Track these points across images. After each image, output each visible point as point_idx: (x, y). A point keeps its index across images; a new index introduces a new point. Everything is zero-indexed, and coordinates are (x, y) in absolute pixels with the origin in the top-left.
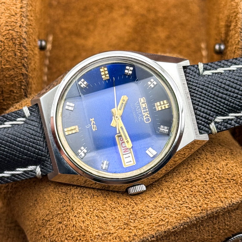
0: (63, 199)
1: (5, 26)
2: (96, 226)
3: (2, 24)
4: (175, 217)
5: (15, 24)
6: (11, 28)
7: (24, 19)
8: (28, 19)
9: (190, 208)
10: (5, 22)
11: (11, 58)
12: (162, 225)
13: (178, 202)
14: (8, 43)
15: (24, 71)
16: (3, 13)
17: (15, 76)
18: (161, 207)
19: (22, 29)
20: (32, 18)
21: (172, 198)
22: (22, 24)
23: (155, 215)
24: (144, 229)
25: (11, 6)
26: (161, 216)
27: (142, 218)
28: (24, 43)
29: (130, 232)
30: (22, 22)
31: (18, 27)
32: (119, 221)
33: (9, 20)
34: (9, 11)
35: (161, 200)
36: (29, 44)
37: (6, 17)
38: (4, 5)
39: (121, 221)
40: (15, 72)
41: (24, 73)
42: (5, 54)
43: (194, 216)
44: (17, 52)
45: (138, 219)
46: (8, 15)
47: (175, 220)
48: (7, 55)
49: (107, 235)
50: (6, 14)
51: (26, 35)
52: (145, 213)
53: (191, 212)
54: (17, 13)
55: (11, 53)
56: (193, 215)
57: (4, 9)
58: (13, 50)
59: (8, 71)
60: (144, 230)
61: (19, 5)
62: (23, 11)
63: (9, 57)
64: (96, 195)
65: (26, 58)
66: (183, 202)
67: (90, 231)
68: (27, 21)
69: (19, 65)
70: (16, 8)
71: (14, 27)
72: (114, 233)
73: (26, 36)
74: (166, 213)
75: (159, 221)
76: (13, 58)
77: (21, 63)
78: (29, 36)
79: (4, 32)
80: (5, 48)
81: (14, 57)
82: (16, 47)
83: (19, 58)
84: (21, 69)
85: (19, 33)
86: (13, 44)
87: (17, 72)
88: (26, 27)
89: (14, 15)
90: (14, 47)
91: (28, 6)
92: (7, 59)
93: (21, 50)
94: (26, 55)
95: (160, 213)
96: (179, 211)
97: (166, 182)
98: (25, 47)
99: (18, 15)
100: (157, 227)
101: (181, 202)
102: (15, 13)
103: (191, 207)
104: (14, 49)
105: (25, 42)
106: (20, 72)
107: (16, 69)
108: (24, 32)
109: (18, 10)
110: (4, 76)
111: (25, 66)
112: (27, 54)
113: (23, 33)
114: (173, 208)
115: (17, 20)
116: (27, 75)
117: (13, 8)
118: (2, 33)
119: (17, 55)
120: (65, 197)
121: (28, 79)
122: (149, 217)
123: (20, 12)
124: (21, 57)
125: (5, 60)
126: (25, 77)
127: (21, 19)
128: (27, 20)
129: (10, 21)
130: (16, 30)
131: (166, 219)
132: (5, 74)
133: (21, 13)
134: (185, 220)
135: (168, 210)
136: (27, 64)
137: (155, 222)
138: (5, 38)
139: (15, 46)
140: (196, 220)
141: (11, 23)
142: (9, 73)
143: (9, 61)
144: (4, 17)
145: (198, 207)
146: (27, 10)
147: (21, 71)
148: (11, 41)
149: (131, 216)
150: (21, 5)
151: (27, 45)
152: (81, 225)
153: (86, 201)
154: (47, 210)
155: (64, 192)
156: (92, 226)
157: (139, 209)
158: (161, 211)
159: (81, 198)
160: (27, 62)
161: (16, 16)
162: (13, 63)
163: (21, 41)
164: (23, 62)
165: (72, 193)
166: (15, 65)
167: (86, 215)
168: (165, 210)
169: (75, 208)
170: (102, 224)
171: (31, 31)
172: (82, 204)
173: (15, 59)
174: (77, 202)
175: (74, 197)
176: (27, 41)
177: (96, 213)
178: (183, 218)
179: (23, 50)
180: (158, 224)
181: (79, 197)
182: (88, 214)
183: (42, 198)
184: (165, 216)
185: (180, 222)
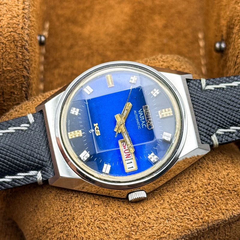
0: (64, 208)
1: (7, 28)
3: (3, 26)
4: (177, 229)
5: (17, 26)
6: (12, 30)
7: (26, 21)
8: (30, 20)
9: (191, 221)
10: (6, 23)
11: (12, 60)
12: (163, 238)
13: (180, 214)
14: (10, 46)
15: (25, 73)
16: (5, 14)
17: (16, 78)
18: (163, 218)
19: (24, 31)
20: (33, 19)
21: (174, 209)
22: (24, 26)
23: (156, 227)
25: (13, 7)
26: (162, 228)
27: (143, 230)
28: (26, 46)
30: (24, 24)
31: (20, 29)
32: (120, 233)
33: (11, 21)
34: (11, 13)
35: (163, 211)
36: (31, 46)
37: (8, 19)
38: (6, 5)
40: (16, 74)
41: (25, 75)
42: (7, 56)
44: (19, 54)
45: (139, 231)
46: (10, 16)
47: (176, 232)
48: (8, 57)
50: (8, 16)
51: (28, 36)
52: (147, 225)
53: (192, 225)
54: (19, 14)
55: (12, 54)
56: (194, 228)
57: (6, 10)
58: (14, 52)
59: (9, 72)
61: (21, 6)
62: (25, 12)
63: (10, 59)
64: (97, 204)
65: (28, 60)
66: (185, 213)
68: (29, 23)
69: (21, 67)
70: (18, 9)
71: (15, 29)
73: (28, 38)
74: (168, 225)
75: (161, 233)
76: (14, 60)
77: (23, 65)
78: (31, 38)
79: (6, 34)
80: (6, 50)
81: (16, 59)
82: (17, 49)
83: (21, 60)
84: (23, 71)
85: (21, 35)
86: (15, 46)
87: (18, 74)
88: (28, 29)
89: (16, 17)
90: (15, 49)
91: (30, 7)
92: (9, 61)
93: (23, 53)
94: (28, 58)
95: (162, 225)
96: (180, 223)
97: (168, 191)
98: (27, 49)
99: (21, 16)
101: (182, 214)
102: (17, 15)
103: (192, 219)
104: (15, 51)
105: (27, 44)
106: (21, 74)
107: (17, 71)
108: (26, 34)
109: (20, 12)
110: (5, 77)
111: (26, 68)
112: (29, 56)
113: (25, 35)
114: (174, 220)
115: (19, 21)
116: (28, 77)
117: (15, 9)
118: (4, 34)
119: (18, 57)
120: (66, 206)
121: (29, 80)
122: (150, 229)
123: (22, 13)
124: (23, 59)
125: (6, 62)
126: (26, 79)
127: (23, 21)
128: (29, 21)
129: (12, 23)
130: (18, 32)
131: (167, 231)
132: (6, 75)
133: (23, 14)
134: (186, 232)
135: (170, 222)
136: (28, 67)
137: (157, 235)
138: (7, 39)
139: (17, 47)
140: (197, 232)
141: (13, 25)
142: (10, 75)
143: (10, 63)
144: (6, 19)
145: (200, 219)
146: (29, 11)
147: (23, 73)
148: (13, 43)
149: (133, 228)
150: (24, 6)
151: (29, 47)
152: (83, 236)
153: (87, 210)
154: (48, 218)
155: (65, 201)
156: (93, 238)
157: (140, 221)
158: (162, 222)
159: (82, 207)
160: (28, 64)
161: (18, 17)
162: (15, 65)
163: (23, 43)
164: (24, 64)
165: (73, 202)
166: (17, 67)
167: (88, 226)
168: (167, 221)
169: (76, 218)
170: (104, 236)
171: (33, 33)
172: (83, 213)
173: (17, 61)
174: (78, 211)
175: (75, 206)
176: (29, 43)
177: (98, 224)
178: (184, 230)
179: (25, 52)
180: (159, 237)
181: (80, 207)
182: (89, 225)
183: (43, 205)
184: (166, 228)
185: (182, 234)
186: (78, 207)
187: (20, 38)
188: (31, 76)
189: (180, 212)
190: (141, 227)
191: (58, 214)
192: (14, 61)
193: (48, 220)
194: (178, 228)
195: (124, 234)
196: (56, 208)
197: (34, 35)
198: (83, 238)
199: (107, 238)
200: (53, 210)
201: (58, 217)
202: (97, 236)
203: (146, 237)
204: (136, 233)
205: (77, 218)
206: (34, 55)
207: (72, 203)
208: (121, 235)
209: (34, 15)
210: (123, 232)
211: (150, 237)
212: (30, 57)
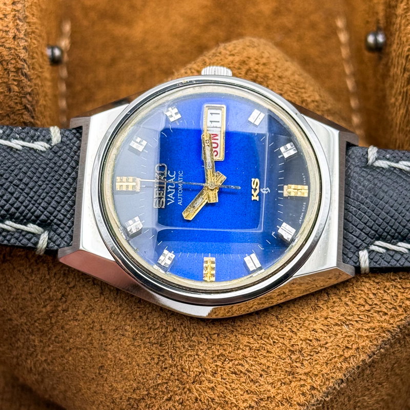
0: (158, 356)
2: (239, 391)
4: (367, 336)
5: (4, 34)
7: (21, 24)
8: (27, 22)
9: (386, 314)
12: (350, 357)
13: (362, 308)
15: (27, 118)
18: (337, 324)
19: (18, 43)
20: (34, 20)
21: (349, 303)
22: (18, 33)
23: (331, 342)
24: (322, 373)
26: (342, 342)
27: (312, 354)
28: (24, 68)
29: (301, 385)
30: (18, 30)
31: (10, 39)
32: (275, 371)
35: (333, 312)
36: (33, 68)
39: (280, 370)
40: (11, 121)
41: (28, 121)
43: (396, 326)
44: (13, 84)
45: (307, 359)
47: (367, 342)
49: (266, 402)
51: (26, 52)
52: (316, 343)
53: (389, 321)
54: (6, 13)
58: (4, 82)
60: (323, 375)
62: (17, 9)
64: (215, 334)
65: (30, 94)
66: (370, 305)
67: (232, 403)
68: (26, 27)
69: (18, 108)
70: (5, 4)
71: (2, 40)
72: (276, 395)
73: (27, 54)
74: (350, 334)
75: (343, 350)
76: (5, 96)
77: (21, 103)
78: (31, 54)
81: (8, 94)
82: (9, 76)
83: (17, 96)
84: (22, 114)
85: (13, 51)
86: (3, 71)
87: (15, 120)
90: (6, 76)
93: (19, 81)
94: (29, 90)
95: (340, 335)
96: (369, 325)
98: (26, 75)
99: (10, 17)
100: (343, 363)
102: (4, 15)
103: (386, 311)
104: (6, 80)
105: (26, 66)
106: (19, 120)
107: (12, 116)
108: (22, 48)
109: (9, 8)
111: (28, 108)
113: (20, 49)
114: (356, 321)
115: (7, 26)
119: (12, 90)
120: (161, 352)
122: (323, 350)
123: (12, 11)
124: (20, 92)
127: (15, 24)
128: (26, 24)
130: (7, 46)
131: (352, 345)
133: (14, 13)
134: (384, 337)
135: (351, 328)
136: (32, 106)
137: (337, 355)
139: (8, 73)
140: (401, 331)
145: (397, 307)
146: (24, 6)
147: (22, 117)
149: (293, 357)
151: (29, 71)
152: (211, 396)
153: (201, 350)
154: (132, 382)
155: (155, 344)
156: (231, 393)
157: (301, 340)
158: (339, 331)
159: (190, 346)
160: (31, 102)
161: (5, 19)
162: (7, 105)
163: (19, 64)
164: (23, 103)
165: (171, 342)
166: (10, 108)
167: (213, 375)
168: (345, 328)
169: (187, 367)
170: (249, 385)
171: (34, 44)
172: (196, 357)
173: (10, 97)
174: (187, 356)
175: (177, 347)
176: (29, 64)
177: (230, 368)
178: (379, 334)
179: (23, 80)
180: (343, 357)
181: (187, 347)
182: (216, 373)
183: (115, 361)
184: (349, 339)
185: (378, 342)
186: (184, 348)
187: (13, 55)
188: (38, 122)
189: (362, 305)
190: (307, 350)
191: (150, 369)
192: (4, 98)
193: (135, 385)
194: (368, 334)
195: (282, 372)
196: (142, 361)
197: (37, 47)
198: (214, 399)
199: (256, 387)
200: (138, 365)
201: (152, 375)
202: (237, 389)
203: (322, 366)
204: (303, 364)
205: (189, 367)
206: (40, 84)
207: (170, 344)
208: (279, 374)
209: (36, 12)
210: (280, 369)
211: (327, 364)
212: (33, 88)
